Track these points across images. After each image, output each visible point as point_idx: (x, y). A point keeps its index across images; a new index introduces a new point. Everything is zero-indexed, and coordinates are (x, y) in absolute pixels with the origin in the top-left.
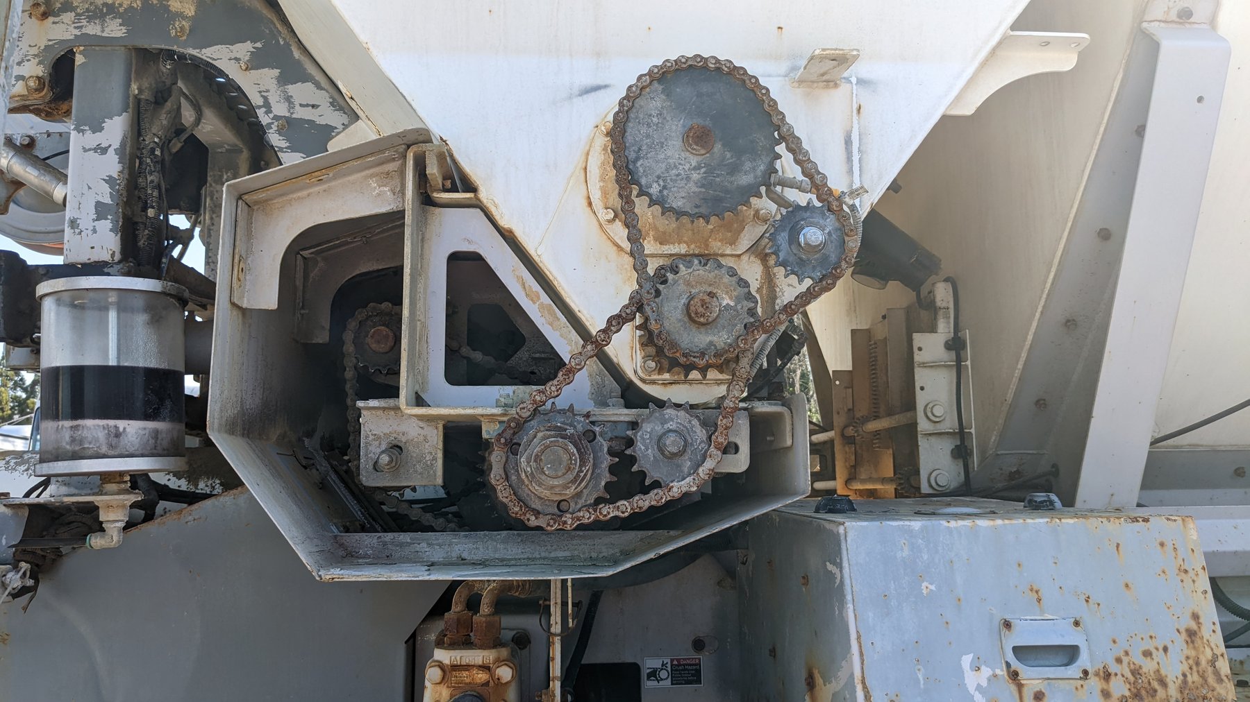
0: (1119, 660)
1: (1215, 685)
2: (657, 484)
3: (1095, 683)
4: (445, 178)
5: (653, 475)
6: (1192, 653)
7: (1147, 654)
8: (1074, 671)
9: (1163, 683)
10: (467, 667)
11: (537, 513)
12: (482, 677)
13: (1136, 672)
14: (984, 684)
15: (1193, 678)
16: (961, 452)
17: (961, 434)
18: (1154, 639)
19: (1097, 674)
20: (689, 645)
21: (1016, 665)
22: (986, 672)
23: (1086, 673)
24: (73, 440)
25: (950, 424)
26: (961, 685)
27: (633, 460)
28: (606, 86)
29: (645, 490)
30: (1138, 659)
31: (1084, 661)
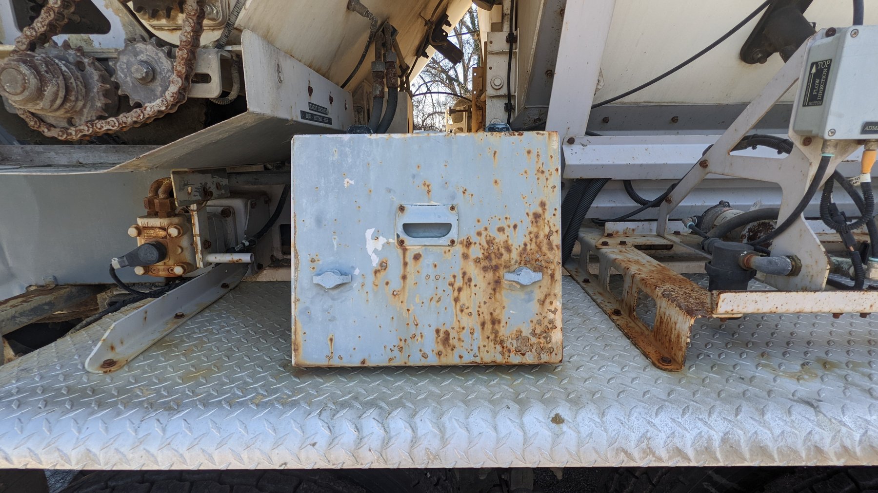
0: (479, 234)
1: (547, 252)
2: (139, 105)
3: (459, 249)
5: (134, 98)
6: (535, 230)
7: (501, 230)
8: (445, 241)
9: (508, 249)
10: (152, 228)
11: (50, 126)
12: (162, 233)
13: (490, 242)
14: (380, 248)
15: (532, 247)
16: (509, 108)
17: (509, 96)
18: (508, 220)
19: (461, 243)
21: (403, 236)
22: (382, 240)
23: (453, 242)
25: (504, 91)
26: (363, 249)
30: (493, 233)
31: (453, 234)
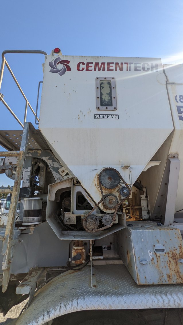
0: (170, 251)
2: (105, 226)
3: (167, 255)
4: (76, 181)
5: (105, 224)
6: (181, 250)
7: (174, 250)
8: (164, 253)
9: (177, 255)
10: (78, 249)
11: (89, 230)
12: (80, 251)
13: (173, 253)
14: (151, 255)
15: (181, 254)
16: (148, 213)
17: (148, 210)
18: (175, 248)
19: (167, 253)
20: (110, 244)
21: (156, 252)
22: (152, 253)
23: (166, 253)
24: (28, 220)
25: (146, 209)
26: (148, 255)
27: (102, 222)
28: (97, 169)
29: (104, 227)
30: (173, 251)
31: (165, 251)
